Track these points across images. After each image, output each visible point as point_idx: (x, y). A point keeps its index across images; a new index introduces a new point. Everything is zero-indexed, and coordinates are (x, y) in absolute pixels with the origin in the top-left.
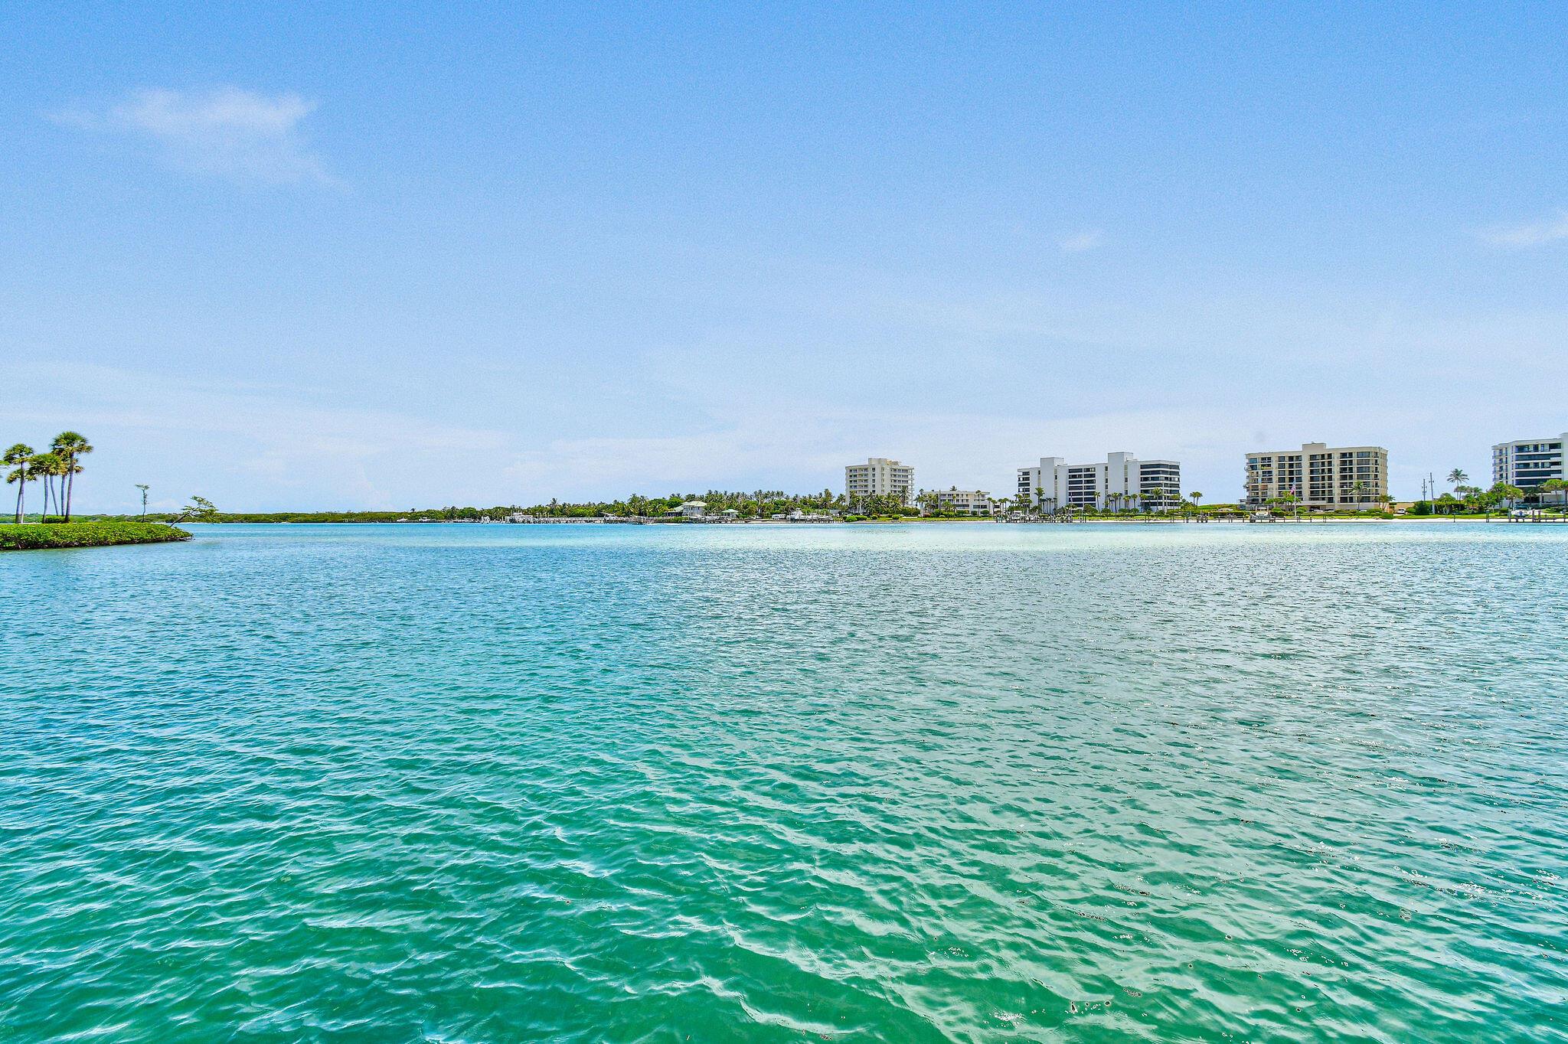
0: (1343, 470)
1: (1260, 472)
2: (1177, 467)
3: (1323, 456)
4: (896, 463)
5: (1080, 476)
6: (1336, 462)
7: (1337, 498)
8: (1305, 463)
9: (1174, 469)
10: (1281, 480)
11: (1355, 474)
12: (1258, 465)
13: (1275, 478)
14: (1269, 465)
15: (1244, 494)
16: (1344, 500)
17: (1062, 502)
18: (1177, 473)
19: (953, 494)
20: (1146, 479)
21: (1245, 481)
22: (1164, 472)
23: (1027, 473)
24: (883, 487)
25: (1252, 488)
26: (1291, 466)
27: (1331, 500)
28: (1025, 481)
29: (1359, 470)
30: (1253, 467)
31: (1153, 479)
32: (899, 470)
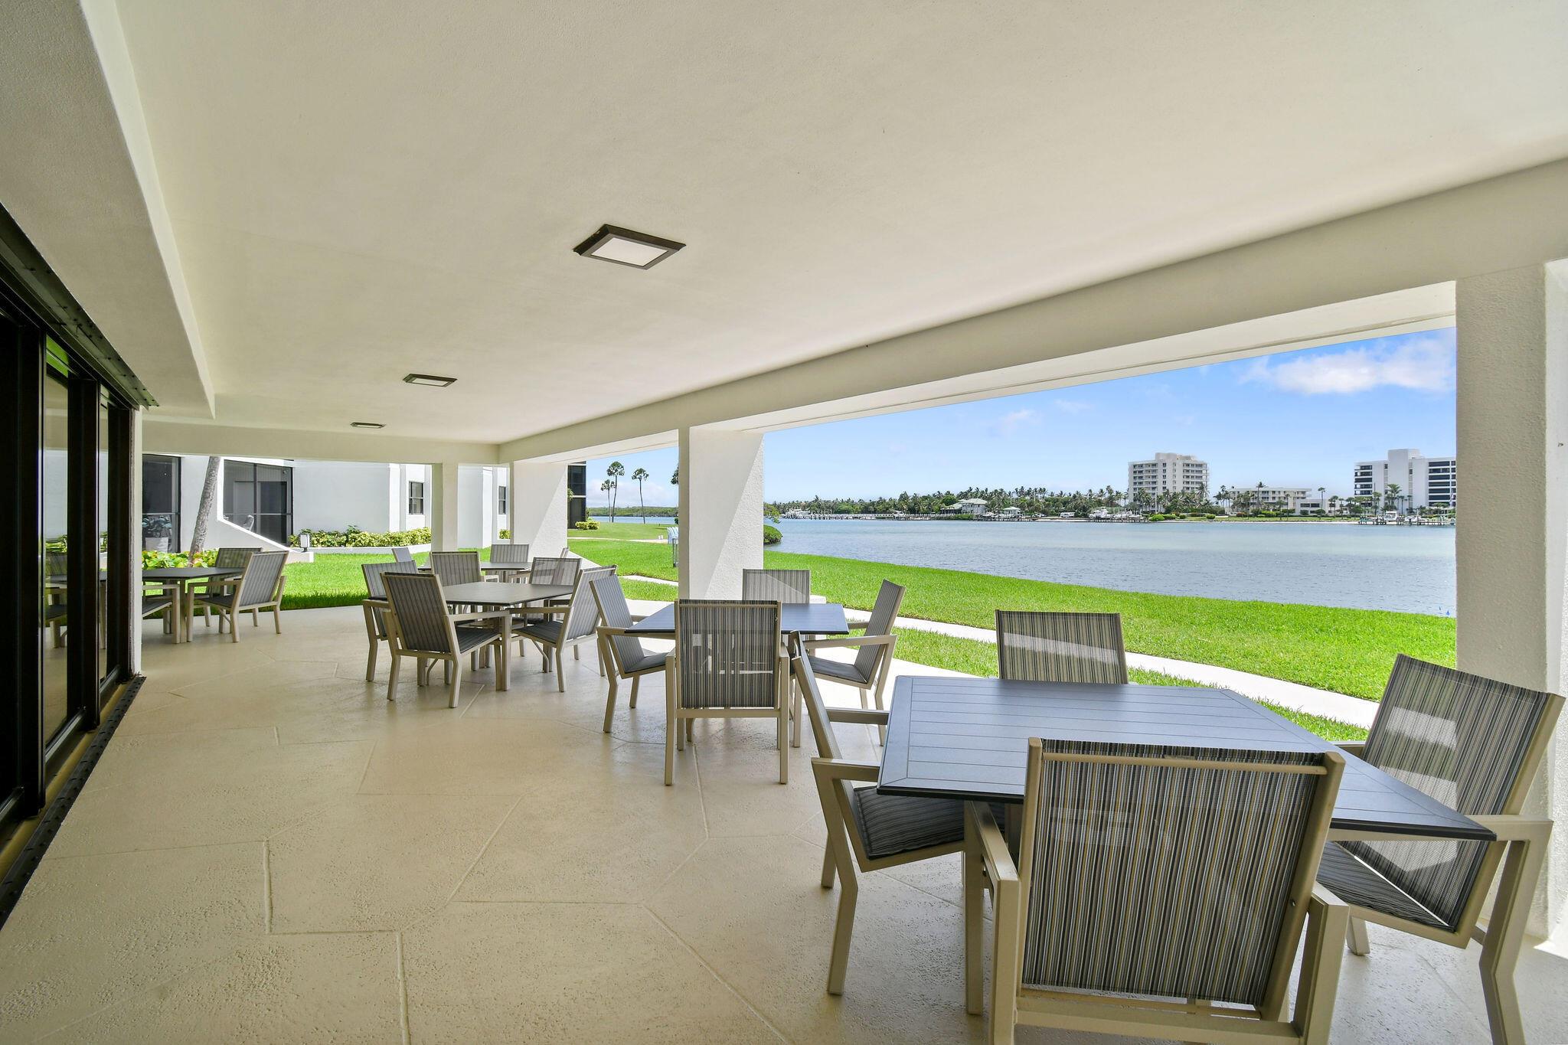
4: (1188, 458)
5: (1445, 470)
17: (1421, 498)
19: (1262, 492)
23: (1369, 467)
24: (1176, 483)
28: (1364, 475)
32: (1193, 465)
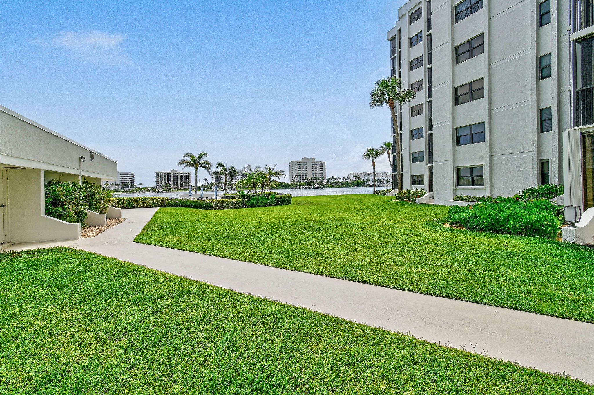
0: (181, 178)
1: (160, 178)
2: (133, 175)
3: (176, 173)
6: (179, 175)
7: (179, 186)
8: (172, 175)
9: (132, 175)
10: (165, 180)
11: (184, 179)
12: (159, 175)
13: (164, 179)
14: (162, 176)
15: (155, 184)
16: (181, 186)
18: (133, 177)
20: (122, 179)
21: (155, 180)
22: (129, 176)
25: (157, 182)
26: (168, 176)
27: (178, 186)
29: (185, 178)
30: (158, 176)
31: (125, 179)
